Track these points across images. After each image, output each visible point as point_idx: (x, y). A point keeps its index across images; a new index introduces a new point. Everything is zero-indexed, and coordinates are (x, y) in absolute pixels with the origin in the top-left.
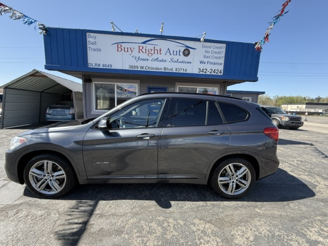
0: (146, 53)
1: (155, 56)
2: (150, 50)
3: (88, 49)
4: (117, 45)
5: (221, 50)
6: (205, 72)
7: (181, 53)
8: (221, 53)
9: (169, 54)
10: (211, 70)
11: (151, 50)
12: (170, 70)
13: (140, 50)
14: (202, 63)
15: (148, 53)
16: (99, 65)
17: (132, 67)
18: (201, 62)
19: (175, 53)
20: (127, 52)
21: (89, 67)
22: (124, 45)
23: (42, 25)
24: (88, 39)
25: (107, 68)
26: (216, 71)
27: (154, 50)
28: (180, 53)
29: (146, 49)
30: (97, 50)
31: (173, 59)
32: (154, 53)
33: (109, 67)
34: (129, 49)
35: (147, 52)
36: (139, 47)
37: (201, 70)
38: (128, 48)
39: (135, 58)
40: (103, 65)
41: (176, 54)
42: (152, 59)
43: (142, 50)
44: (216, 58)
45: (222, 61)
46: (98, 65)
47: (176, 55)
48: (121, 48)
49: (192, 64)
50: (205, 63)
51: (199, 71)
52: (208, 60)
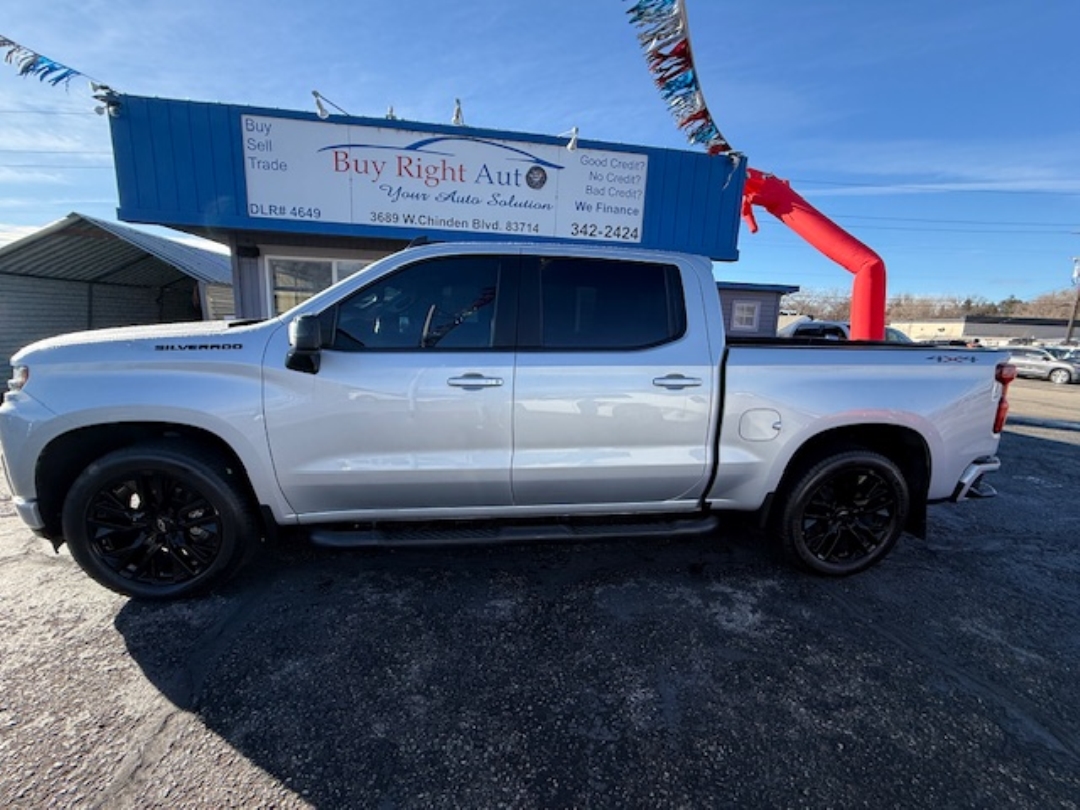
0: (419, 176)
1: (447, 187)
2: (431, 170)
3: (248, 163)
4: (334, 154)
5: (634, 173)
6: (591, 235)
7: (522, 180)
8: (636, 180)
9: (488, 180)
10: (608, 229)
11: (436, 169)
12: (491, 228)
13: (403, 170)
14: (580, 208)
15: (425, 178)
16: (283, 210)
17: (379, 217)
18: (580, 206)
19: (504, 179)
20: (364, 174)
21: (251, 215)
22: (354, 153)
23: (104, 88)
24: (246, 135)
25: (307, 218)
26: (622, 233)
27: (444, 170)
28: (519, 178)
29: (419, 167)
30: (275, 166)
31: (499, 195)
32: (444, 179)
33: (311, 215)
34: (370, 165)
35: (424, 174)
36: (400, 158)
37: (579, 229)
38: (366, 163)
39: (387, 192)
40: (294, 209)
41: (508, 183)
42: (437, 195)
43: (409, 168)
44: (621, 193)
45: (639, 203)
46: (278, 211)
47: (506, 186)
48: (347, 160)
49: (552, 210)
50: (589, 208)
51: (575, 232)
52: (599, 198)
